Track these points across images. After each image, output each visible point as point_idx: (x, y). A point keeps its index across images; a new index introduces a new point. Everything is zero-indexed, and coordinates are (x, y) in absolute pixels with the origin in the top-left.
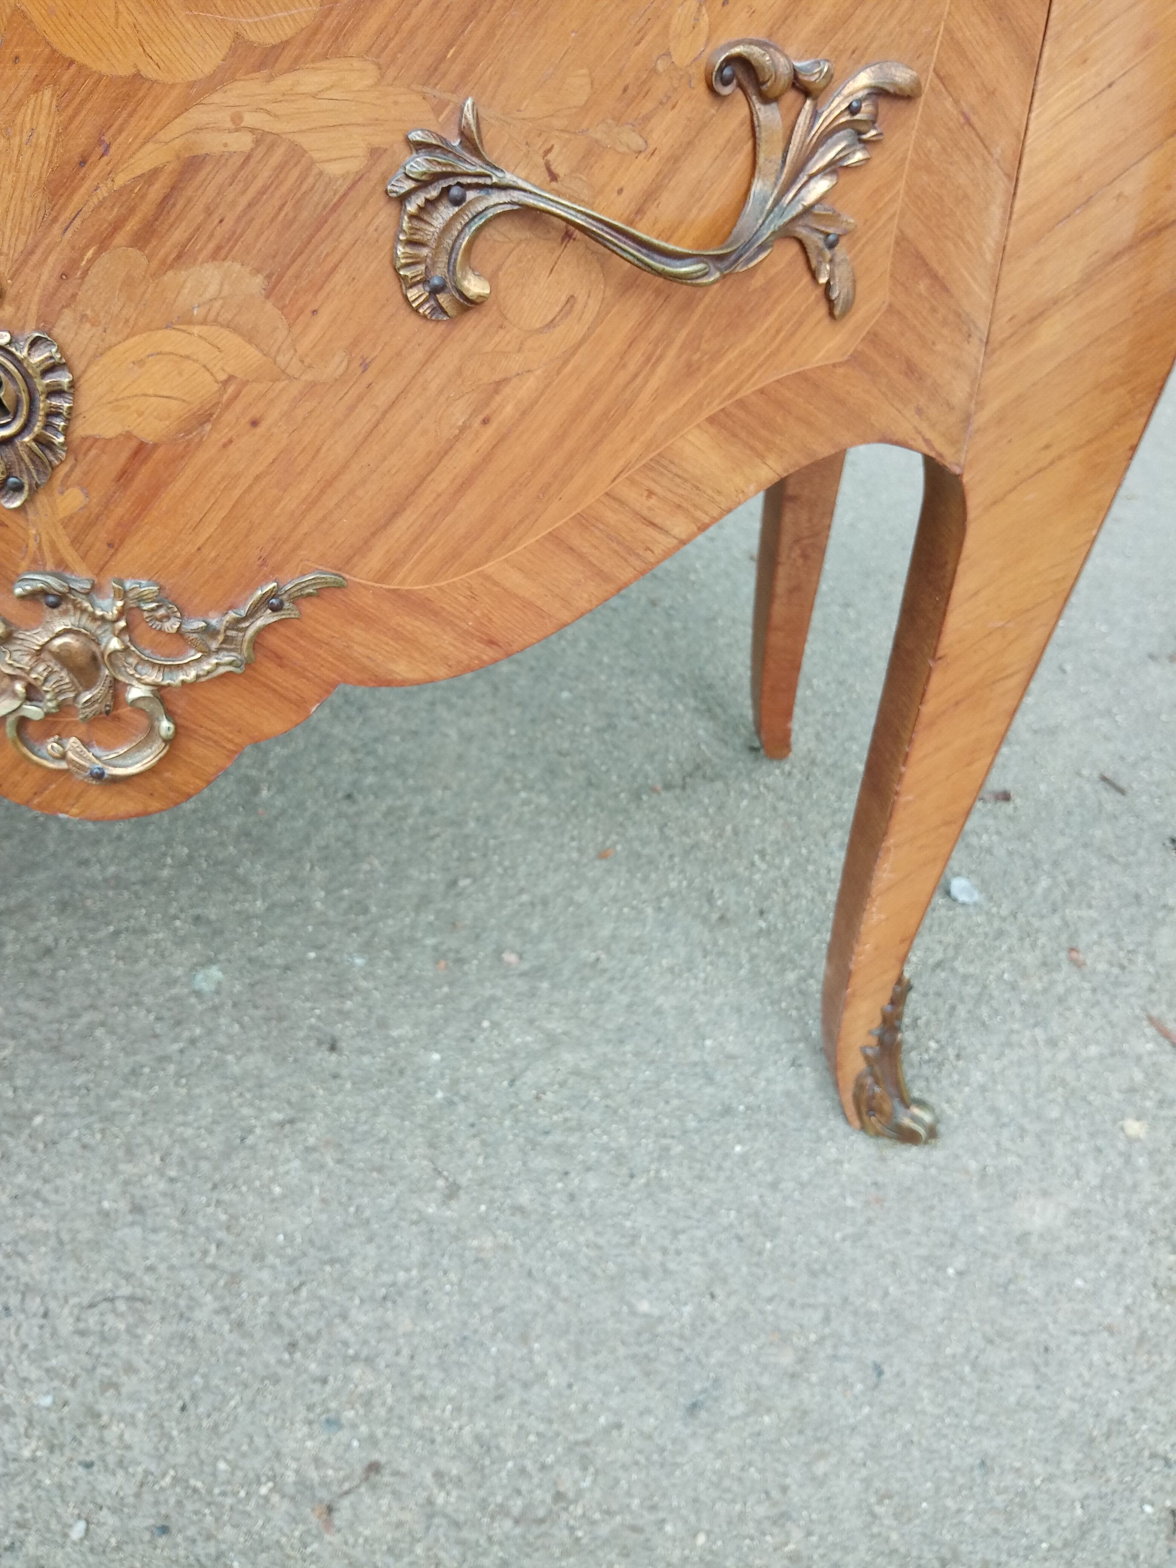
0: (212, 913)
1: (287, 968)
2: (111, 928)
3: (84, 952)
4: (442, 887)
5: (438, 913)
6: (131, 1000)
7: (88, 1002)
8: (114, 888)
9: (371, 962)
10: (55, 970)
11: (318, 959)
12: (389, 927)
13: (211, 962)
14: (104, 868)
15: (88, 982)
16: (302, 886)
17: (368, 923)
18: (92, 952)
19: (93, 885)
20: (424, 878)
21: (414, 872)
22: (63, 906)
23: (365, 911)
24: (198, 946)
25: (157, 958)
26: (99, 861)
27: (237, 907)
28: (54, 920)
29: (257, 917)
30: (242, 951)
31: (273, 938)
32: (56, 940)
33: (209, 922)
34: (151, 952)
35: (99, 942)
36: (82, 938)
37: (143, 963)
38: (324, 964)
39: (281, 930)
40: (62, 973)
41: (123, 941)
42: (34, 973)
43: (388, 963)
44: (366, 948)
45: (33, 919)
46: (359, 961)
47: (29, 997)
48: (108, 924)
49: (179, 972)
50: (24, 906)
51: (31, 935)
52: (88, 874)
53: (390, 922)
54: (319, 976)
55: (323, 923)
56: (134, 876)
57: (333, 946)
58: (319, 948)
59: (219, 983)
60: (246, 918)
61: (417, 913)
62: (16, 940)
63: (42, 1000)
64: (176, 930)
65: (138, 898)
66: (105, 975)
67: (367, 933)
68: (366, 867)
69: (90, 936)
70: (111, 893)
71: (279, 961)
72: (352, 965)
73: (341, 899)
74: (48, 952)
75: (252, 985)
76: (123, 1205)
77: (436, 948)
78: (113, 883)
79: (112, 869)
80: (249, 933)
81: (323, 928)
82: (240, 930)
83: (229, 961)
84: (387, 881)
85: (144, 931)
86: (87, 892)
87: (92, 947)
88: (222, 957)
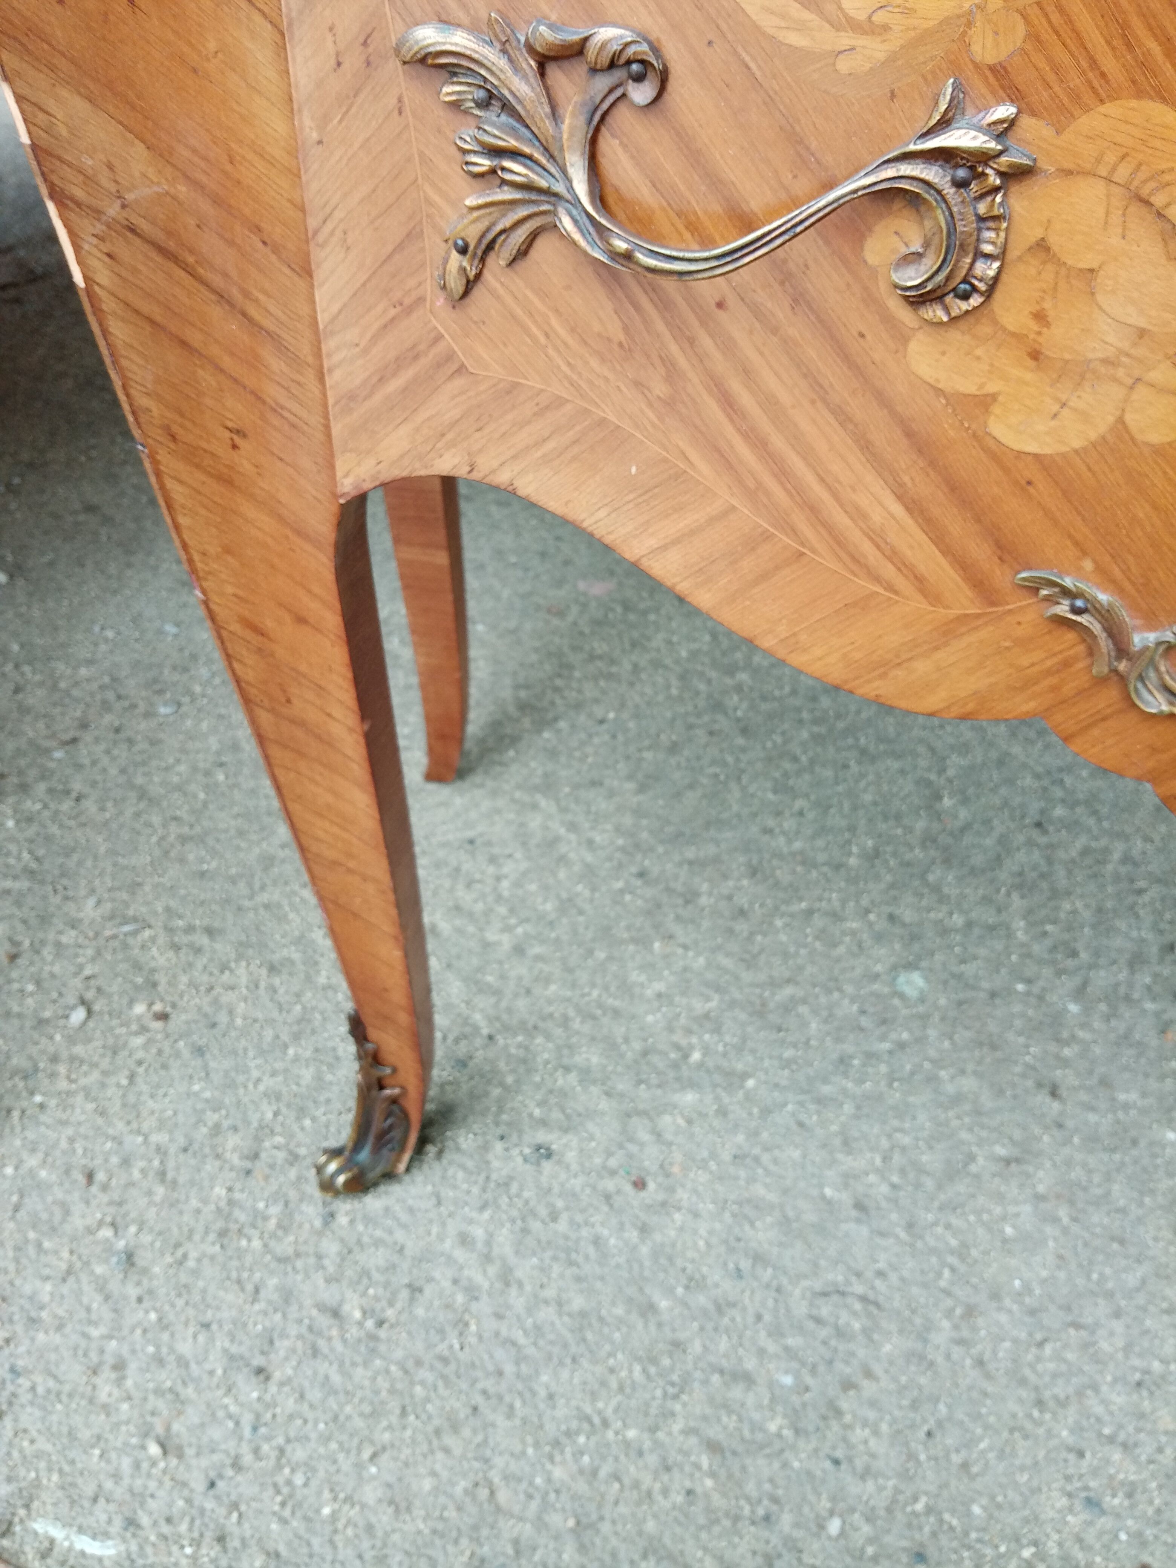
0: (908, 915)
1: (993, 995)
2: (804, 905)
3: (779, 923)
4: (1155, 950)
5: (1156, 976)
6: (832, 984)
7: (787, 974)
8: (803, 863)
9: (1087, 1011)
10: (752, 934)
11: (1028, 994)
12: (1101, 979)
13: (910, 966)
14: (790, 842)
15: (786, 955)
16: (999, 911)
17: (1079, 968)
18: (787, 925)
19: (778, 855)
20: (1134, 934)
21: (1121, 924)
22: (753, 872)
23: (1074, 954)
24: (897, 946)
25: (855, 949)
26: (784, 833)
27: (932, 915)
28: (745, 882)
29: (957, 931)
30: (944, 964)
31: (975, 958)
32: (751, 904)
33: (904, 925)
34: (847, 939)
35: (792, 915)
36: (776, 908)
37: (841, 950)
38: (1033, 1000)
39: (982, 952)
40: (759, 938)
41: (818, 921)
42: (730, 931)
43: (1107, 1018)
44: (1079, 994)
45: (725, 877)
46: (1073, 1008)
47: (728, 955)
48: (801, 899)
49: (879, 968)
50: (716, 860)
51: (725, 892)
52: (773, 844)
53: (1102, 973)
54: (1030, 1012)
55: (1029, 955)
56: (821, 857)
57: (1041, 983)
58: (1029, 981)
59: (922, 991)
60: (944, 931)
61: (1132, 971)
62: (710, 894)
63: (742, 960)
64: (871, 925)
65: (828, 880)
66: (803, 951)
67: (1077, 980)
68: (1067, 906)
69: (783, 908)
70: (799, 869)
71: (985, 985)
72: (1065, 1010)
73: (1045, 934)
74: (742, 912)
75: (960, 1003)
76: (845, 1198)
77: (1158, 1014)
78: (799, 858)
79: (798, 845)
80: (950, 947)
81: (1028, 961)
82: (938, 940)
83: (931, 970)
84: (1094, 927)
85: (836, 917)
86: (775, 862)
87: (787, 919)
88: (924, 964)
